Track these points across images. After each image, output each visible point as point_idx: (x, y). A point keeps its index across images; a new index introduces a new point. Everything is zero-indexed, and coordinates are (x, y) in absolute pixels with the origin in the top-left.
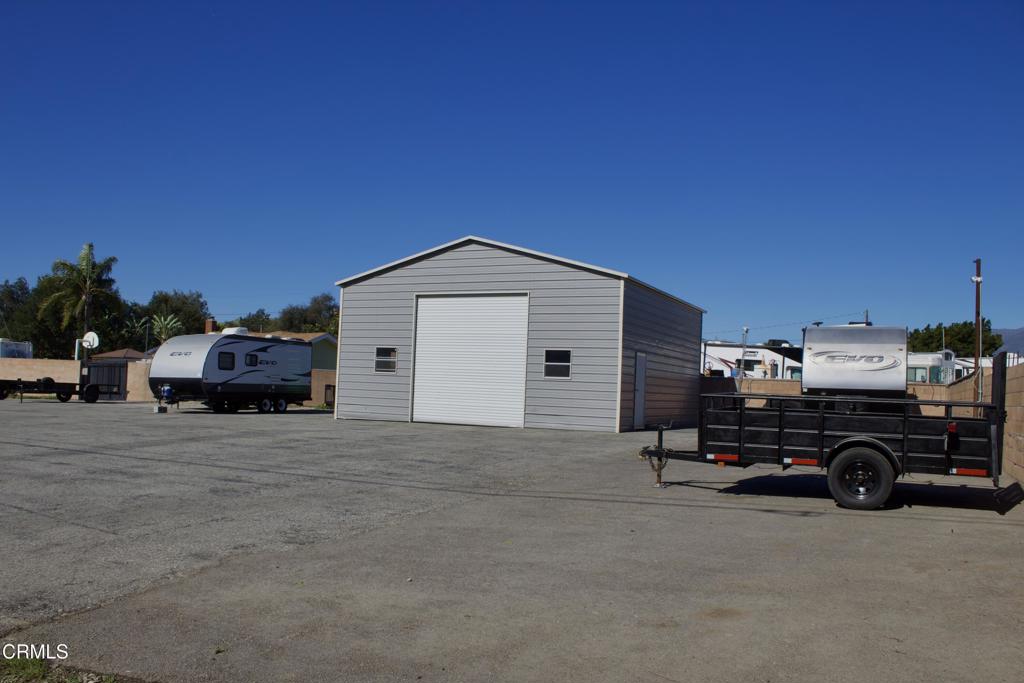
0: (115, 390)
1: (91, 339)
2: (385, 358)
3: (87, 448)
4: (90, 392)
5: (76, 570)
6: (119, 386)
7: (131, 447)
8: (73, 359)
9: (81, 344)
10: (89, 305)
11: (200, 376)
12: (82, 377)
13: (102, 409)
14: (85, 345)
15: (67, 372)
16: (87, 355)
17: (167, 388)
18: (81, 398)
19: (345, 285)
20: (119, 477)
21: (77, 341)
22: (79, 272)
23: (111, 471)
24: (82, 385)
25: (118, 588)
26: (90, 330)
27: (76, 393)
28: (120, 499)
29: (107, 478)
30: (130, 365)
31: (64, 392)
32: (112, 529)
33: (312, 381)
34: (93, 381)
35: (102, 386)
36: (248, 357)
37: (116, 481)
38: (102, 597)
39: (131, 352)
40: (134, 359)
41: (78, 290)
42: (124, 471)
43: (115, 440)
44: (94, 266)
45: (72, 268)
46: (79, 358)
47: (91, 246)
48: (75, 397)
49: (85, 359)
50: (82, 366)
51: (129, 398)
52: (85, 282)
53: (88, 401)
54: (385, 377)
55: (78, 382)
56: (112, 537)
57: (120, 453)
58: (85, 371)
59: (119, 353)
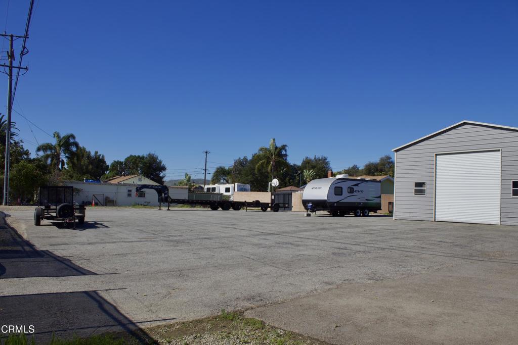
0: (287, 206)
1: (275, 182)
2: (420, 187)
3: (276, 232)
4: (276, 207)
5: (273, 286)
6: (288, 204)
7: (295, 232)
8: (268, 191)
9: (271, 184)
10: (274, 166)
11: (326, 198)
12: (272, 200)
13: (281, 215)
14: (273, 185)
15: (265, 197)
16: (274, 190)
17: (310, 204)
18: (271, 210)
19: (397, 151)
20: (290, 246)
21: (269, 183)
22: (270, 151)
23: (286, 243)
24: (272, 204)
25: (292, 295)
26: (275, 178)
27: (269, 207)
28: (291, 256)
29: (285, 246)
30: (293, 194)
31: (264, 207)
32: (288, 269)
33: (382, 200)
34: (276, 202)
35: (280, 204)
36: (349, 189)
37: (289, 248)
38: (285, 298)
39: (294, 188)
40: (295, 191)
41: (269, 159)
42: (293, 243)
43: (287, 229)
44: (276, 148)
45: (266, 149)
46: (270, 191)
47: (274, 139)
48: (269, 209)
49: (273, 191)
50: (272, 195)
51: (293, 209)
52: (272, 156)
53: (275, 211)
54: (419, 198)
55: (270, 202)
56: (288, 272)
57: (290, 235)
58: (273, 197)
59: (288, 188)
